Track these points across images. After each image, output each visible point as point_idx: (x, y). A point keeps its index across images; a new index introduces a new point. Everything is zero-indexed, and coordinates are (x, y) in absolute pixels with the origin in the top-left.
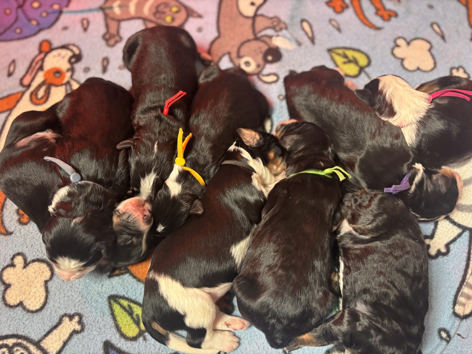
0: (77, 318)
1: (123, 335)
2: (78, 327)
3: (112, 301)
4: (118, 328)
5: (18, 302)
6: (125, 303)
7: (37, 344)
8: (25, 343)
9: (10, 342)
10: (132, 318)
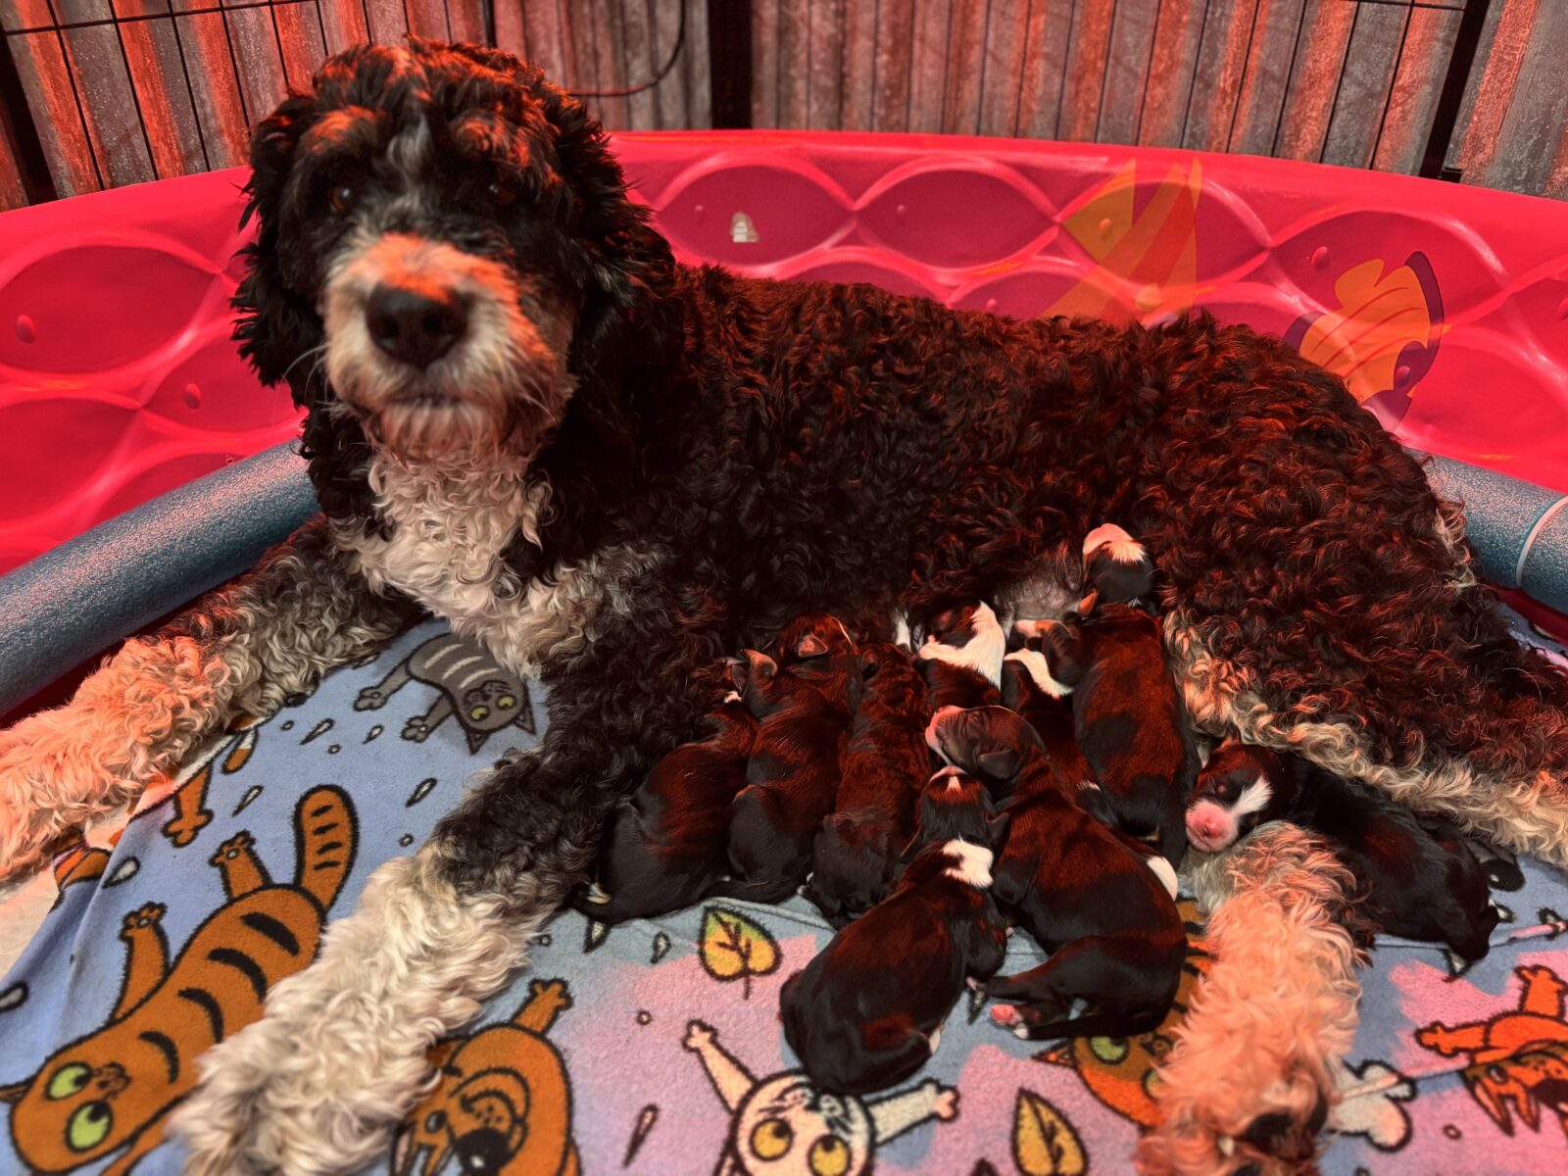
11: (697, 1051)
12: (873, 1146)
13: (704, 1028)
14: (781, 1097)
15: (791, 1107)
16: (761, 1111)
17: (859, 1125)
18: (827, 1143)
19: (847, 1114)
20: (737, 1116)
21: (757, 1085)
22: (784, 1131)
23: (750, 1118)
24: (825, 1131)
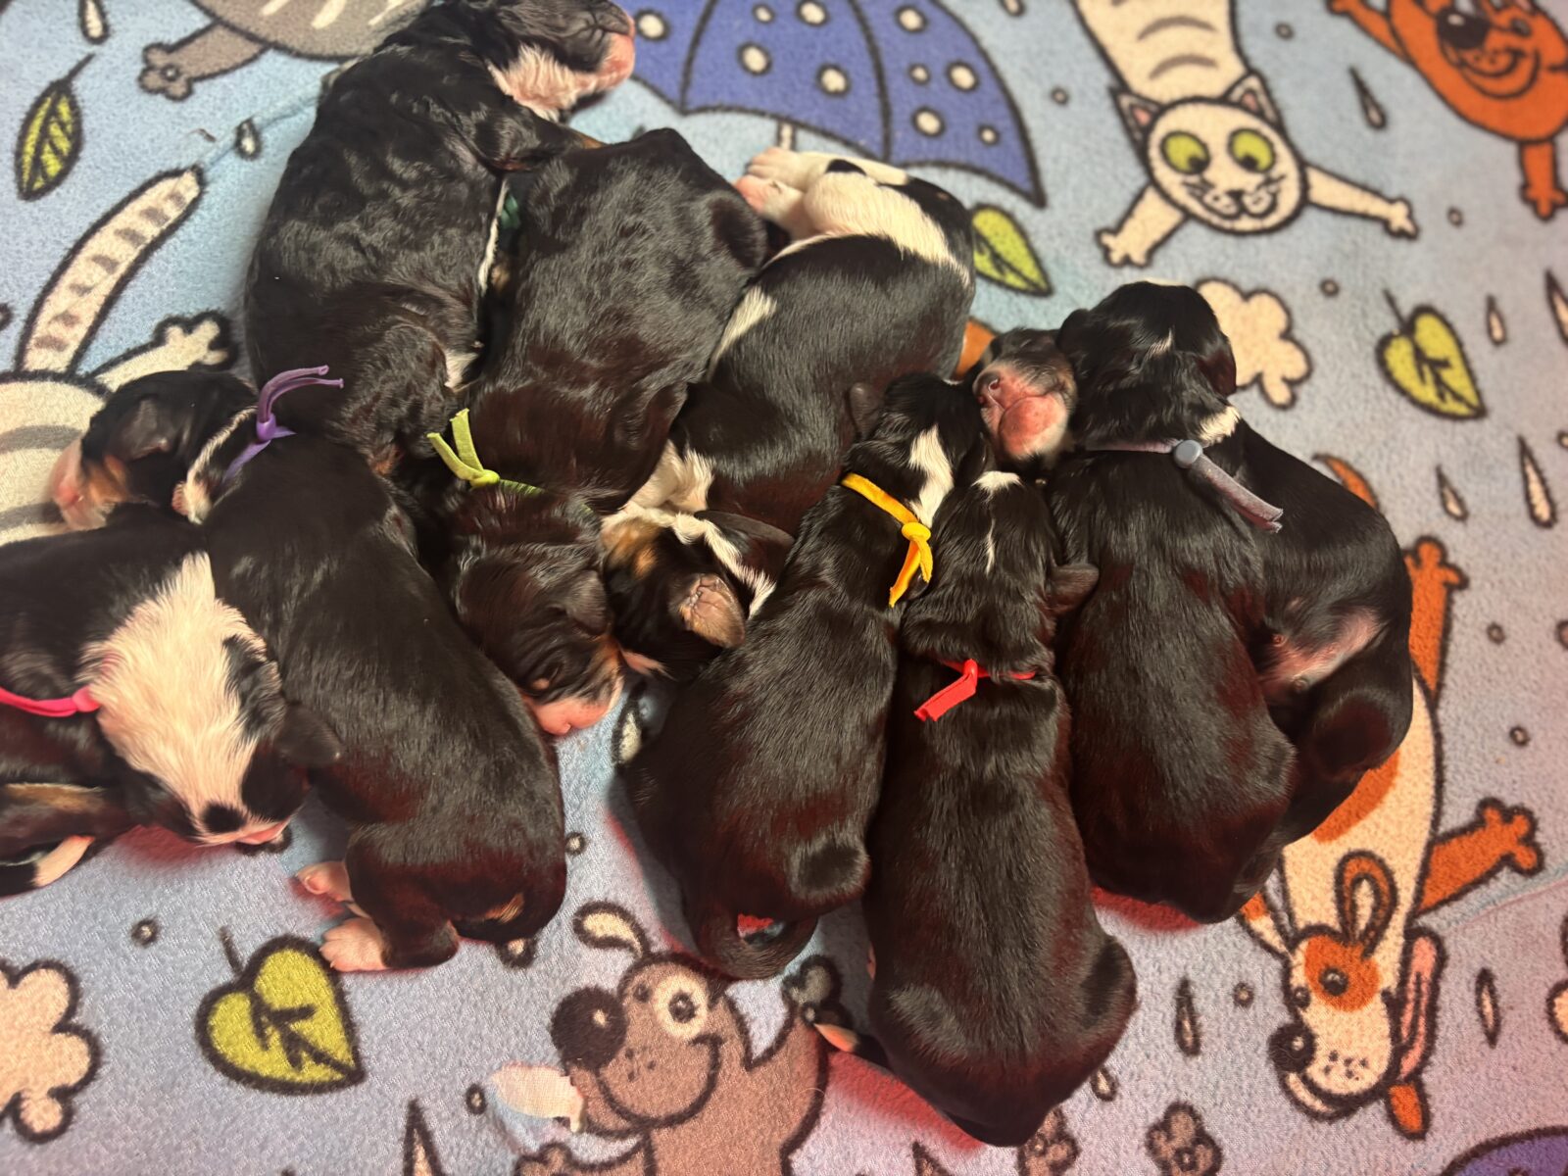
0: (1116, 257)
1: (1009, 216)
2: (1108, 240)
3: (1043, 285)
4: (1021, 231)
5: (1256, 301)
6: (1011, 279)
7: (1188, 216)
8: (1215, 220)
9: (1245, 224)
10: (992, 249)
11: (1391, 201)
12: (1153, 182)
13: (1401, 234)
14: (1274, 196)
15: (1259, 187)
16: (1282, 177)
17: (1181, 194)
18: (1199, 165)
19: (1200, 199)
20: (1302, 165)
21: (1305, 201)
22: (1249, 163)
23: (1286, 165)
24: (1210, 174)
